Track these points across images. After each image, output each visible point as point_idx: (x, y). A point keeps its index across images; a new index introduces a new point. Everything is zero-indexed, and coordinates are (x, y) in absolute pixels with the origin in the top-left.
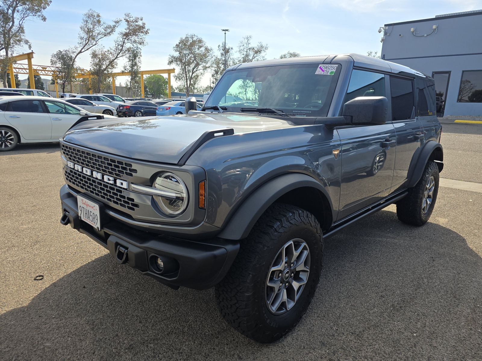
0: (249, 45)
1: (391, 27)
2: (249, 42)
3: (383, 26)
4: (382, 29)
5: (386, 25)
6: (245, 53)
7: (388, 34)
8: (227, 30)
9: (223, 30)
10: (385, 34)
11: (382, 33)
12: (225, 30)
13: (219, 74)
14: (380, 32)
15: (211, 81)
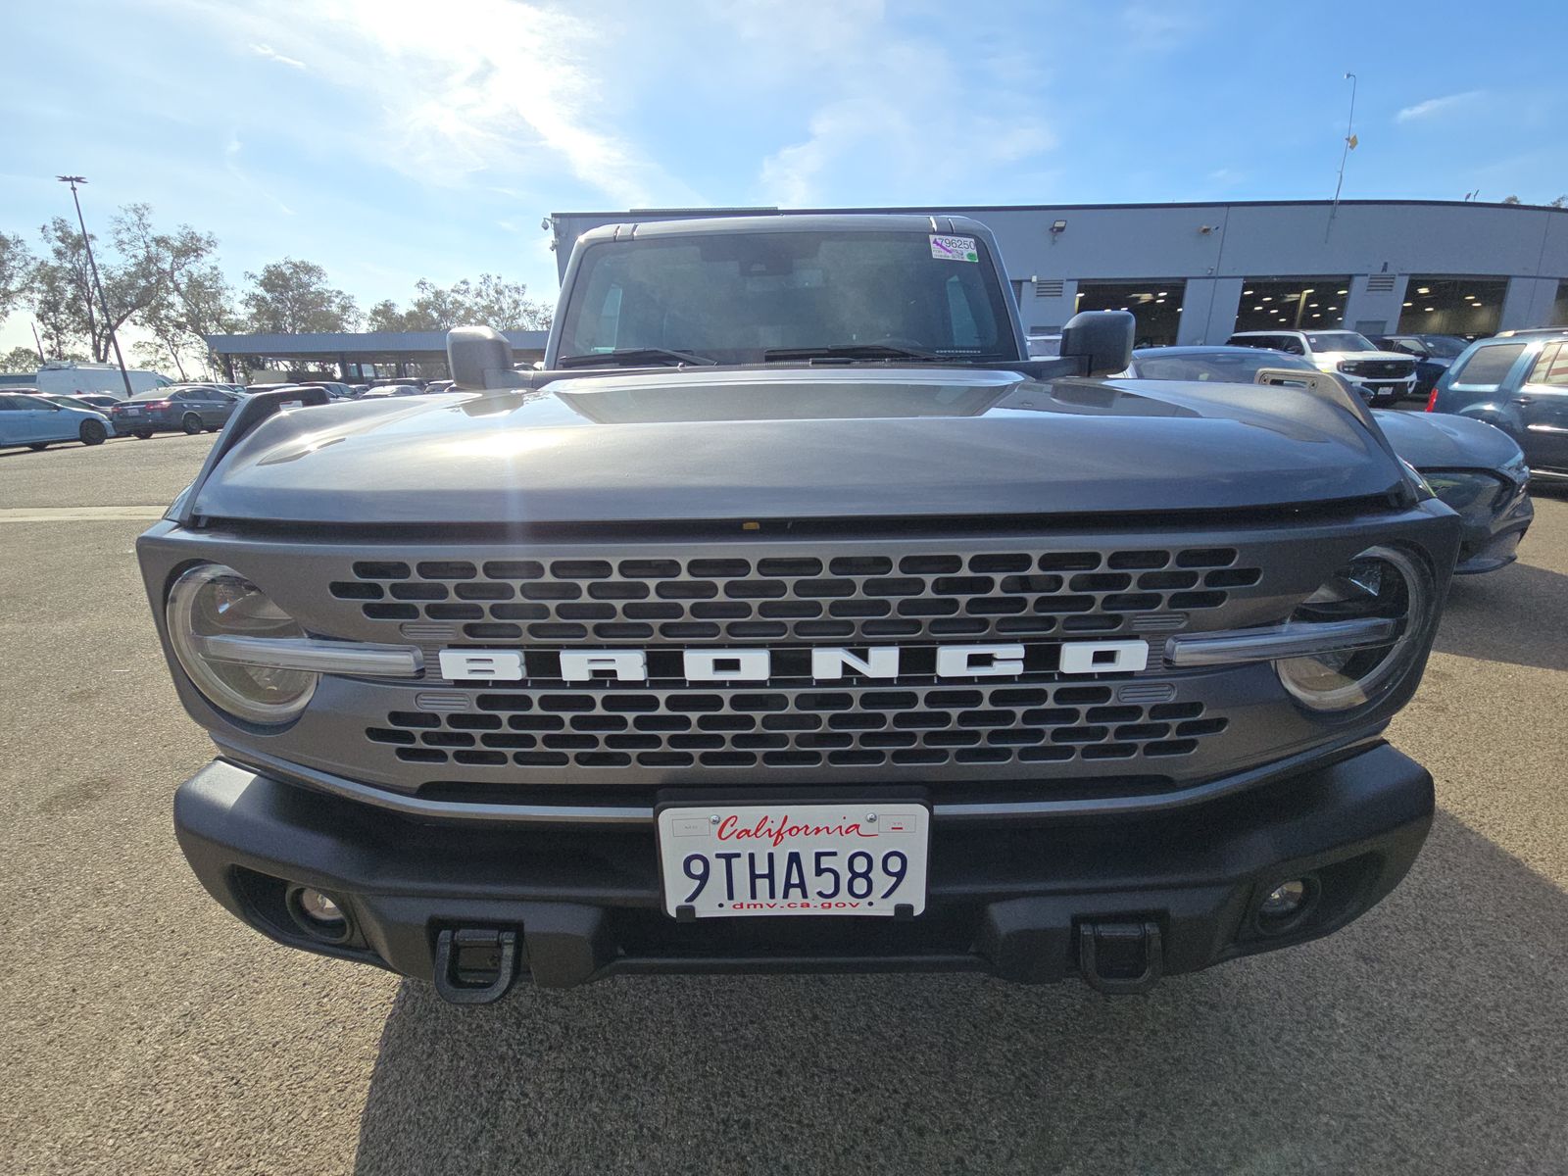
0: (149, 230)
1: (566, 220)
2: (144, 221)
3: (550, 217)
4: (549, 223)
5: (553, 215)
6: (141, 254)
7: (564, 235)
8: (78, 180)
9: (65, 179)
10: (557, 234)
11: (551, 231)
12: (71, 179)
13: (62, 309)
14: (546, 228)
15: (40, 334)
